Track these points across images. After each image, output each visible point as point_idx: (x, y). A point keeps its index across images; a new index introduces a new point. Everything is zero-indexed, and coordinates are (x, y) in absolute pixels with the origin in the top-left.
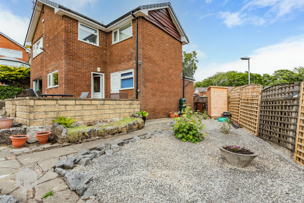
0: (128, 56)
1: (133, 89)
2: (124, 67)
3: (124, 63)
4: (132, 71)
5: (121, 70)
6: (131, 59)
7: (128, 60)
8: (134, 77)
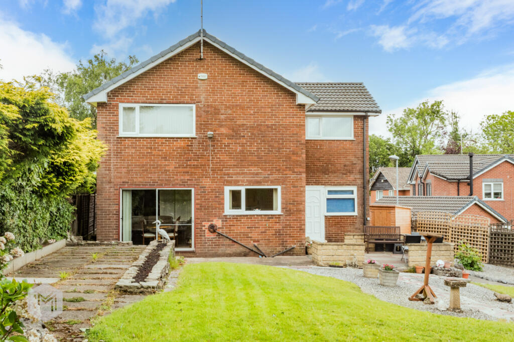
0: (345, 166)
1: (356, 216)
2: (336, 181)
3: (336, 175)
4: (355, 189)
5: (329, 185)
6: (350, 172)
7: (345, 172)
8: (358, 198)
